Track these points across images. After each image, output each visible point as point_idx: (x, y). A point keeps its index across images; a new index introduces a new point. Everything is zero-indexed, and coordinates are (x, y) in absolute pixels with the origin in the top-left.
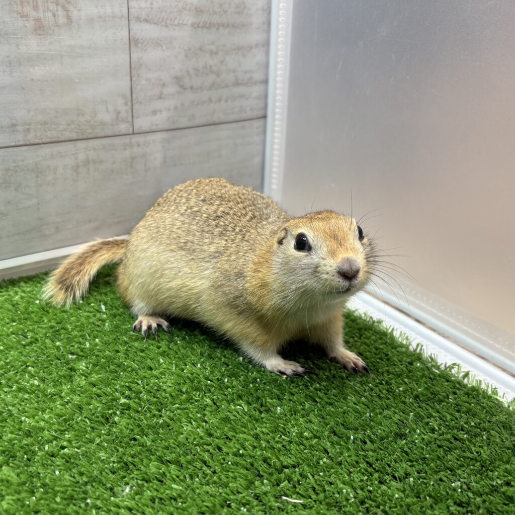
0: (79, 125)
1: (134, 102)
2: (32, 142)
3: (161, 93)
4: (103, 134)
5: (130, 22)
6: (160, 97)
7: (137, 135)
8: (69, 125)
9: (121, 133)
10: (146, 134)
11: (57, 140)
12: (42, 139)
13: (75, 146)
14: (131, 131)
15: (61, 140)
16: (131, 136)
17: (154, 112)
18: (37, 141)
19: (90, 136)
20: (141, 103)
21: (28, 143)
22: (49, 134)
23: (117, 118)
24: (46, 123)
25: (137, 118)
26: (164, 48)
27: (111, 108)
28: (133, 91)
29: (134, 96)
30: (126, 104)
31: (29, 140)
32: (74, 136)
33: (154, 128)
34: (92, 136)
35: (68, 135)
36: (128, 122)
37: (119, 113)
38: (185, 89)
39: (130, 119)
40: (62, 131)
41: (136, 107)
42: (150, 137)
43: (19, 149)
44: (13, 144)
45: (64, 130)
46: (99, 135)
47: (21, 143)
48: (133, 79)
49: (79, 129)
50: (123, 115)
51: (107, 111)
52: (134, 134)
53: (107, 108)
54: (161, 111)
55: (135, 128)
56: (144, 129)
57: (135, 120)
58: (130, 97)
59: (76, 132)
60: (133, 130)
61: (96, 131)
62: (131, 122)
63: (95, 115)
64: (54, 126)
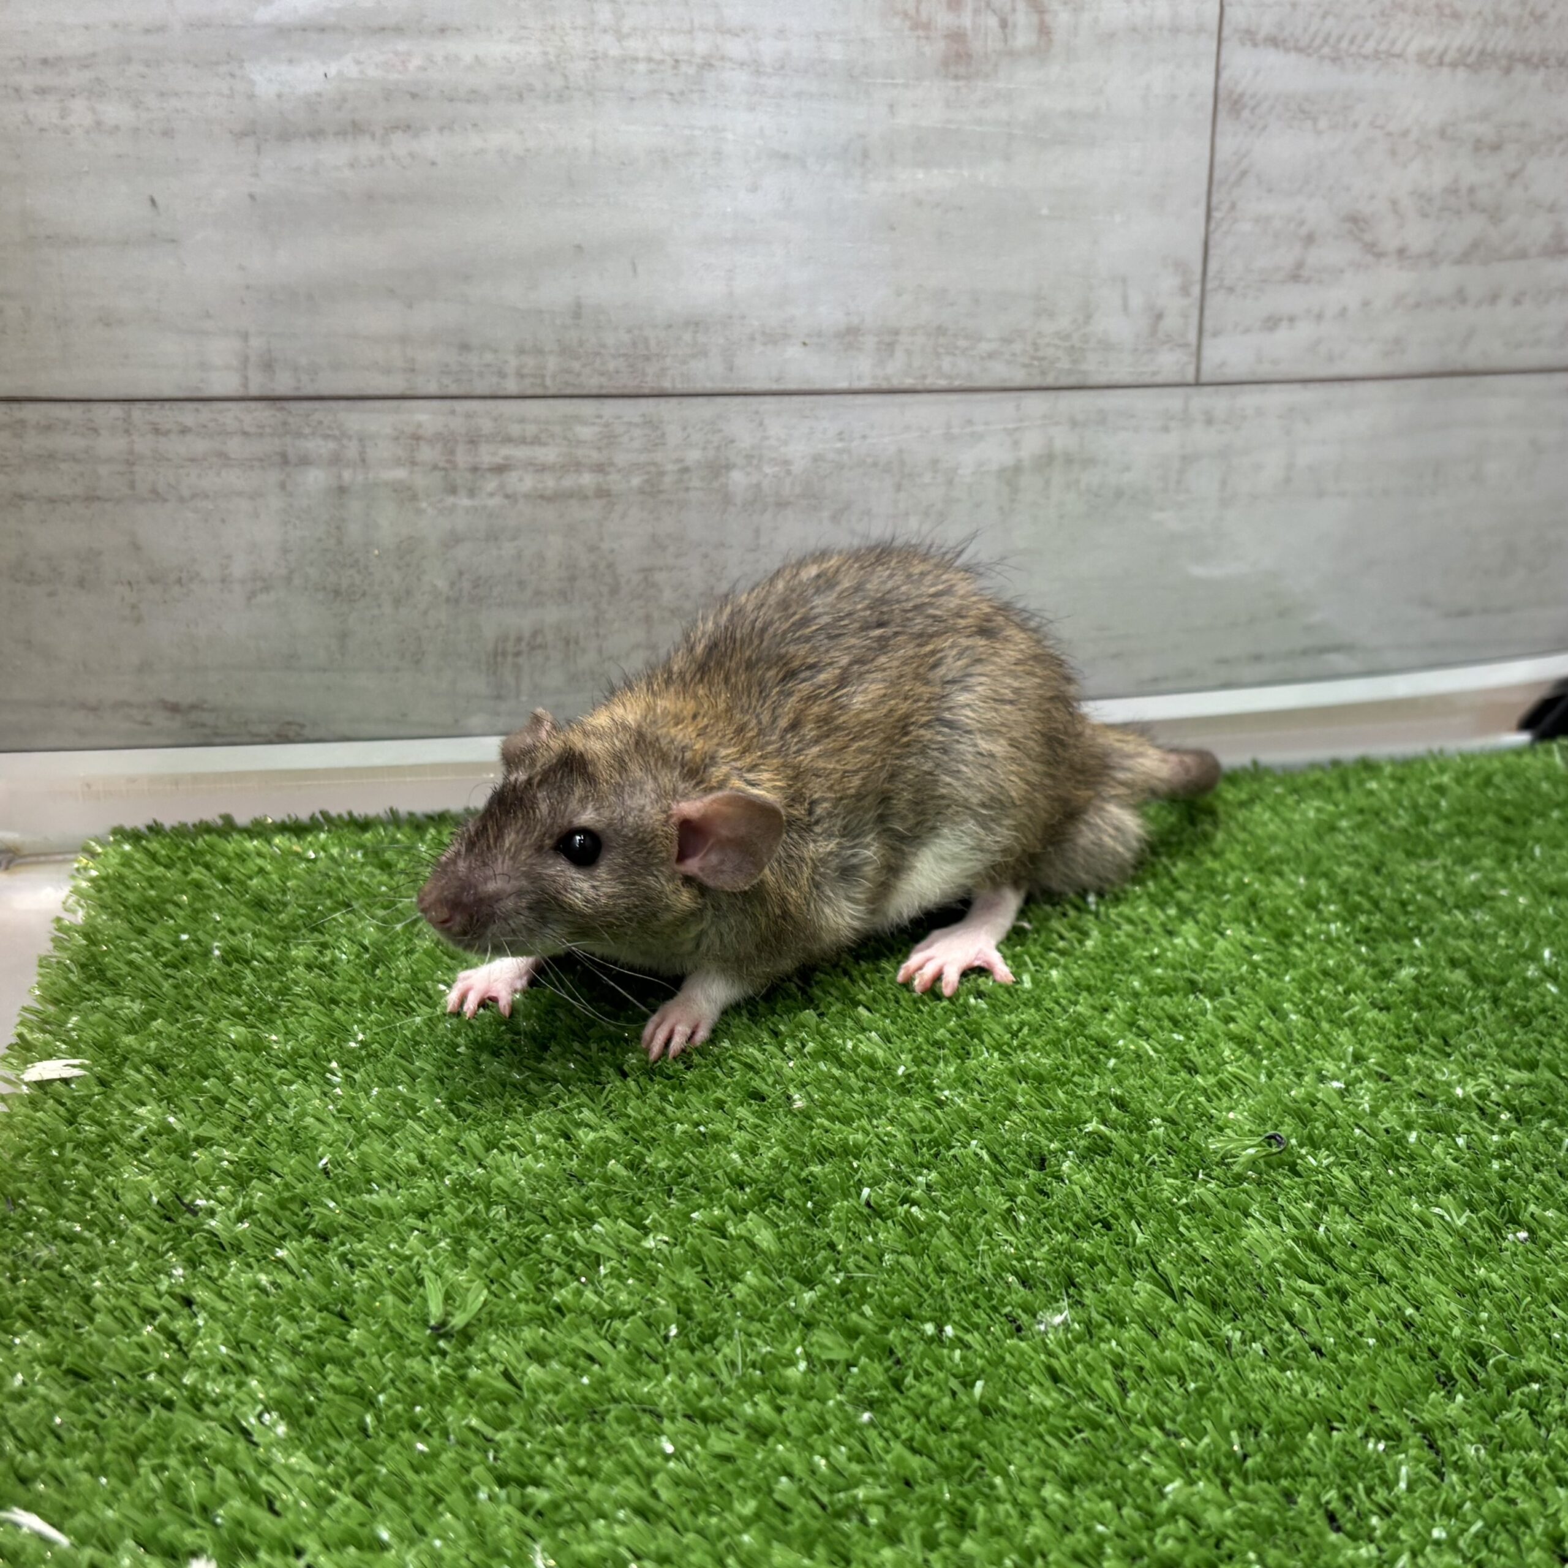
0: (1035, 344)
2: (896, 383)
4: (1102, 379)
5: (1224, 44)
6: (1296, 276)
7: (1209, 389)
8: (1006, 341)
9: (1159, 379)
10: (1239, 388)
11: (965, 384)
12: (924, 377)
13: (1018, 408)
15: (979, 384)
17: (1272, 323)
18: (909, 382)
19: (1064, 381)
20: (1231, 290)
21: (885, 385)
22: (946, 364)
25: (1216, 334)
26: (1323, 124)
28: (1212, 252)
29: (1213, 266)
30: (1185, 290)
31: (887, 378)
32: (1019, 377)
33: (1265, 370)
34: (1072, 380)
35: (1000, 372)
36: (1186, 345)
38: (1380, 255)
39: (1192, 337)
41: (1214, 301)
42: (1249, 399)
43: (861, 399)
44: (843, 385)
46: (1092, 379)
47: (866, 384)
48: (1217, 215)
49: (1034, 358)
50: (1170, 323)
51: (1125, 307)
53: (1125, 298)
54: (1292, 319)
56: (1230, 373)
57: (1207, 342)
58: (1198, 269)
59: (1025, 366)
60: (1198, 370)
61: (1084, 367)
62: (1194, 348)
63: (1088, 318)
64: (962, 343)
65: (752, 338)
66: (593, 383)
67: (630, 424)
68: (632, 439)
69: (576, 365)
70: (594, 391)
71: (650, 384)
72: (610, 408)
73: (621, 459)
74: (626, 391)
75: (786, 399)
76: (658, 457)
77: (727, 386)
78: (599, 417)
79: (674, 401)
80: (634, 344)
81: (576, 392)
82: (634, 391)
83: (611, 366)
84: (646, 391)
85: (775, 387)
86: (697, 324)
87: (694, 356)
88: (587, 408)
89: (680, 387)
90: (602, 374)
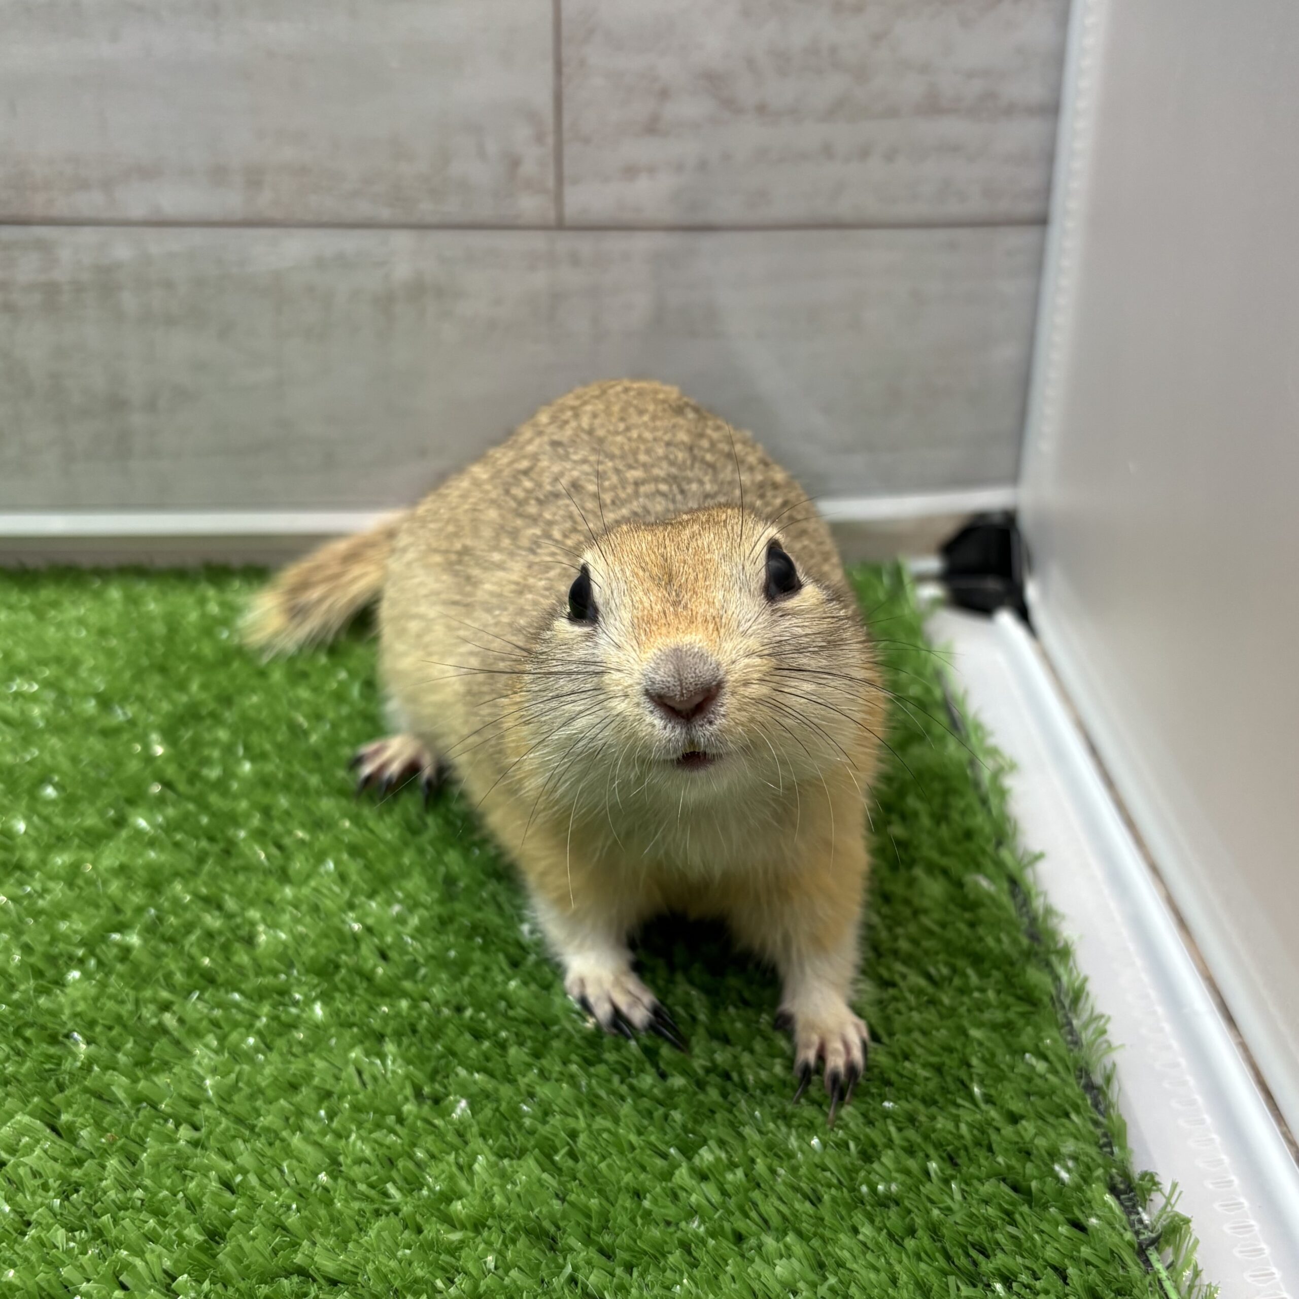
0: (396, 186)
1: (564, 136)
2: (267, 217)
3: (656, 118)
6: (652, 129)
8: (368, 181)
10: (601, 233)
11: (333, 219)
13: (386, 243)
14: (553, 220)
16: (554, 232)
17: (630, 172)
18: (279, 216)
20: (587, 141)
21: (256, 218)
22: (313, 202)
23: (511, 177)
24: (305, 170)
27: (492, 147)
28: (564, 104)
29: (567, 119)
30: (539, 138)
31: (259, 212)
33: (626, 217)
34: (435, 220)
36: (546, 191)
37: (517, 163)
38: (738, 111)
39: (550, 183)
40: (346, 197)
41: (571, 150)
42: (614, 244)
44: (218, 217)
45: (355, 194)
46: (456, 220)
47: (238, 216)
48: (567, 70)
50: (529, 168)
51: (482, 154)
52: (561, 227)
53: (481, 147)
54: (651, 170)
55: (566, 209)
56: (592, 218)
57: (567, 189)
58: (553, 121)
59: (390, 205)
60: (560, 214)
61: (445, 208)
62: (554, 194)
63: (446, 162)
64: (326, 183)
65: (128, 173)
67: (24, 247)
68: (29, 262)
71: (40, 213)
72: (6, 233)
76: (54, 276)
77: (112, 216)
79: (63, 229)
80: (21, 176)
82: (26, 219)
83: (3, 196)
84: (37, 219)
85: (152, 218)
86: (77, 160)
87: (77, 188)
89: (66, 215)
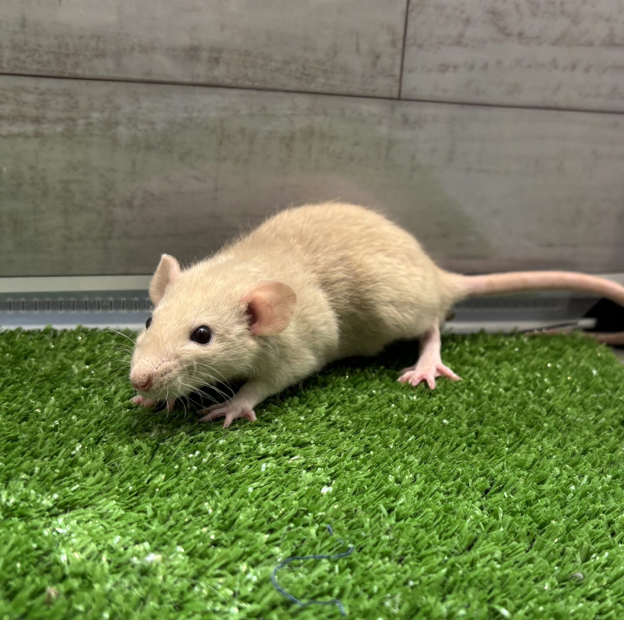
0: (303, 66)
1: (407, 43)
2: (220, 81)
3: (461, 36)
4: (344, 90)
6: (459, 42)
7: (406, 103)
8: (286, 63)
9: (377, 94)
10: (422, 104)
11: (262, 85)
12: (237, 79)
13: (293, 102)
14: (395, 94)
15: (269, 86)
16: (395, 102)
17: (444, 68)
19: (320, 89)
21: (213, 82)
22: (250, 73)
23: (374, 65)
24: (247, 53)
25: (410, 71)
27: (364, 47)
29: (410, 32)
30: (393, 43)
31: (214, 78)
32: (294, 84)
33: (439, 95)
34: (325, 89)
35: (283, 81)
36: (393, 76)
37: (378, 57)
39: (397, 72)
40: (272, 71)
41: (411, 51)
42: (429, 110)
43: (198, 89)
44: (188, 80)
45: (277, 70)
46: (337, 90)
47: (202, 80)
49: (303, 74)
50: (385, 61)
51: (358, 49)
52: (399, 99)
53: (358, 45)
54: (455, 67)
55: (403, 89)
56: (419, 94)
57: (405, 75)
58: (402, 32)
59: (297, 78)
60: (400, 91)
61: (332, 82)
62: (398, 78)
63: (336, 53)
64: (260, 62)
65: (133, 49)
66: (33, 68)
67: (56, 94)
68: (57, 103)
69: (23, 56)
70: (34, 73)
71: (69, 71)
72: (44, 84)
73: (50, 115)
74: (55, 74)
75: (152, 86)
76: (74, 115)
77: (117, 76)
78: (37, 88)
79: (83, 82)
80: (59, 47)
81: (23, 72)
82: (59, 75)
83: (45, 58)
84: (67, 75)
85: (146, 78)
86: (99, 37)
87: (96, 56)
88: (30, 83)
89: (88, 74)
90: (39, 63)
